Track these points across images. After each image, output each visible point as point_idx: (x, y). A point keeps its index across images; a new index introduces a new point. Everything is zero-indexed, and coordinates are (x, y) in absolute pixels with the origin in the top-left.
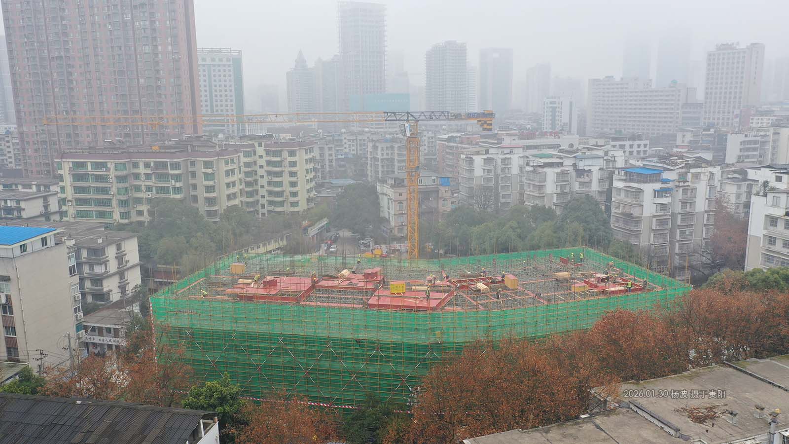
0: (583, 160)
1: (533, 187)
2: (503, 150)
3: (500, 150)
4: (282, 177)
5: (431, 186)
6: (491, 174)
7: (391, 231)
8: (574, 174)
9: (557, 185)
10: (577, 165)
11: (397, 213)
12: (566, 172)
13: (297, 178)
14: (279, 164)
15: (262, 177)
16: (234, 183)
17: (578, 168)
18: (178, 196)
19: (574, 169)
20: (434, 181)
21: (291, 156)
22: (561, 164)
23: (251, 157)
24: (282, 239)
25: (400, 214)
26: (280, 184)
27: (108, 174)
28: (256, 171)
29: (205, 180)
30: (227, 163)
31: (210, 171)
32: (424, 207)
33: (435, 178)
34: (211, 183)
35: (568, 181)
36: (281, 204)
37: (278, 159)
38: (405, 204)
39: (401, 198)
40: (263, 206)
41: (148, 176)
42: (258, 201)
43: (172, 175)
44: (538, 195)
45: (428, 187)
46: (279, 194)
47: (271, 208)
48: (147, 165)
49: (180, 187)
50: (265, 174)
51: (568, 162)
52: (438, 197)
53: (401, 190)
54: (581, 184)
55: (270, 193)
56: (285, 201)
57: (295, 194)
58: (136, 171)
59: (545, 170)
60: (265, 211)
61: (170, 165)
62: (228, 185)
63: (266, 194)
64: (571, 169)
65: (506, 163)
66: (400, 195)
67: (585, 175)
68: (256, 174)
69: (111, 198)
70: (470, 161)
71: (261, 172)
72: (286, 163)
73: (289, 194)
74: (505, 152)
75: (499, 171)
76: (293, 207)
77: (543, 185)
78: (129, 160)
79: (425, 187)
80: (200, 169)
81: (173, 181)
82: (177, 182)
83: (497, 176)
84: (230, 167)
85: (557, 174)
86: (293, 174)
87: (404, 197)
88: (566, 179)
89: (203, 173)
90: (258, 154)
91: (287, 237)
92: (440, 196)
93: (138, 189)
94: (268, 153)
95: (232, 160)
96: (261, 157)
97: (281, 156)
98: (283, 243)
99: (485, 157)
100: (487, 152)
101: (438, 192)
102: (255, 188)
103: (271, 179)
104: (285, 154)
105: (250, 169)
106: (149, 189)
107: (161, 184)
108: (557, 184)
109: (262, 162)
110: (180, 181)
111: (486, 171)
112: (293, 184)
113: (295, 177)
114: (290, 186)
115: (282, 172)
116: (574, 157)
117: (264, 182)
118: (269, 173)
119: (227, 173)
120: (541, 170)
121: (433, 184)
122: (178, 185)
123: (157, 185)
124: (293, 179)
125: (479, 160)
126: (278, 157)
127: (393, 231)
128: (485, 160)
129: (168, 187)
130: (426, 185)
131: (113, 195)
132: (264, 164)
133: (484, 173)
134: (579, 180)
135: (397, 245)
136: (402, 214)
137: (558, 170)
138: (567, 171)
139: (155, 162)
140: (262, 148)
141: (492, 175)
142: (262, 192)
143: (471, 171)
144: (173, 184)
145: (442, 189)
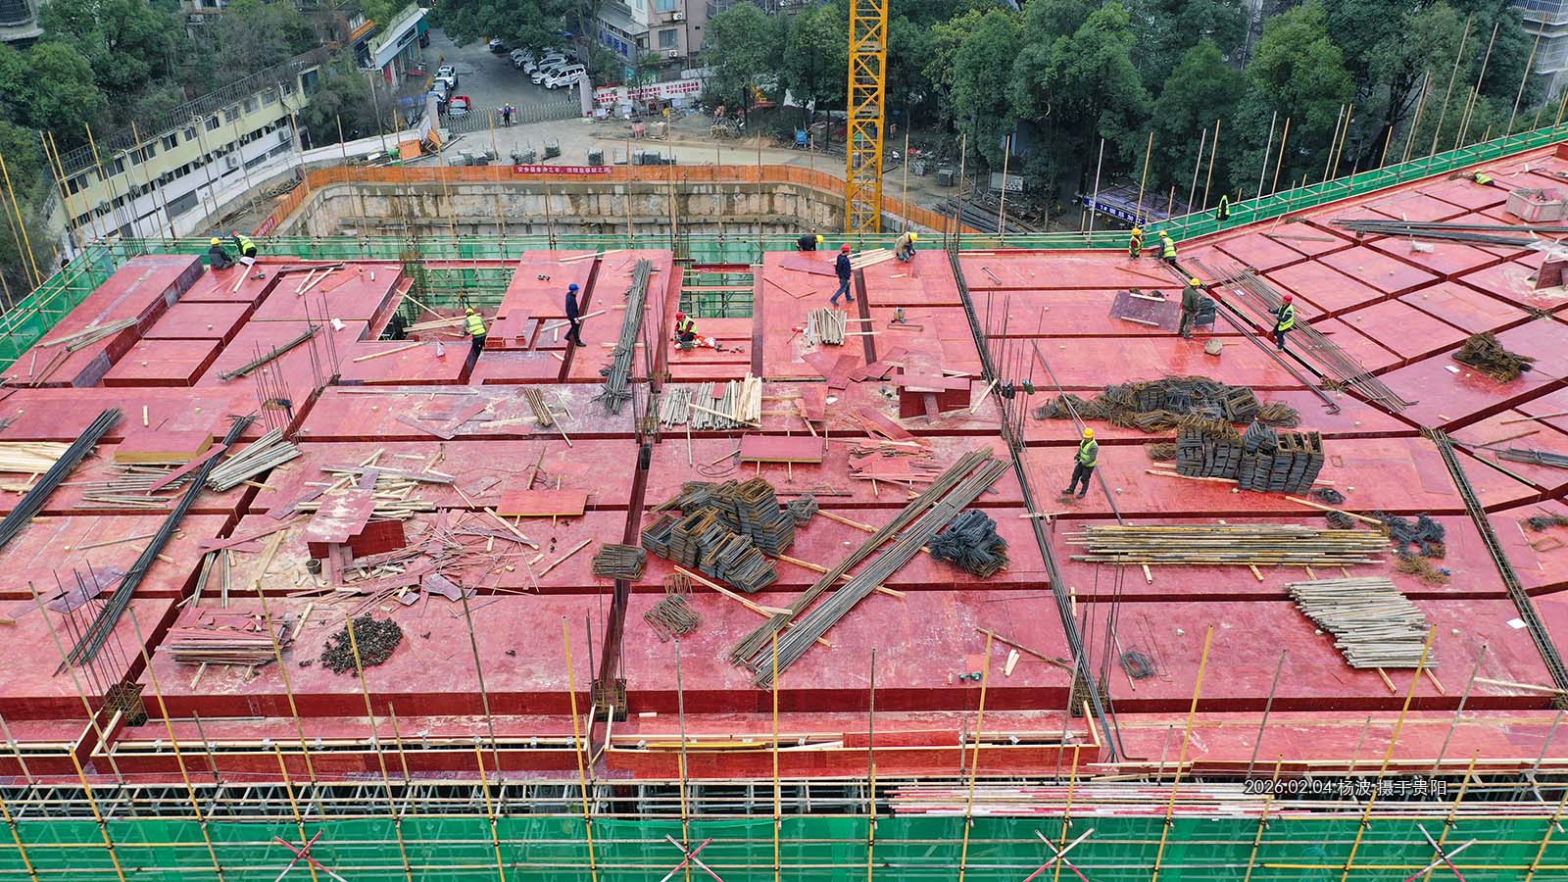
24: (290, 88)
127: (645, 41)
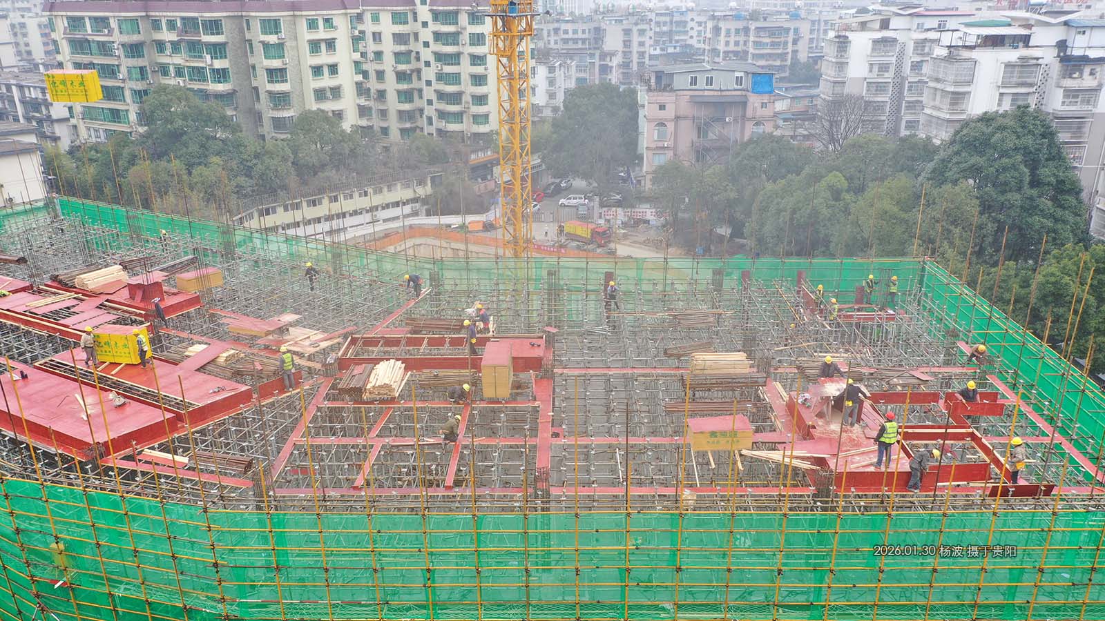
0: (1088, 32)
1: (942, 97)
2: (921, 20)
3: (917, 20)
4: (459, 64)
5: (727, 93)
6: (886, 75)
7: (639, 182)
8: (1056, 67)
9: (1001, 94)
10: (1069, 44)
11: (653, 145)
12: (1034, 62)
13: (486, 69)
14: (453, 38)
15: (428, 64)
16: (333, 69)
17: (1068, 53)
18: (221, 87)
19: (1058, 56)
20: (739, 81)
21: (473, 24)
22: (1025, 40)
23: (406, 23)
25: (657, 148)
26: (455, 79)
27: (111, 39)
28: (418, 53)
29: (266, 58)
30: (312, 24)
31: (272, 39)
32: (711, 136)
33: (742, 74)
34: (276, 64)
35: (1031, 85)
36: (458, 117)
37: (450, 29)
38: (671, 126)
39: (662, 114)
40: (430, 120)
41: (176, 46)
42: (421, 111)
43: (208, 45)
44: (948, 116)
45: (724, 93)
46: (456, 98)
47: (442, 125)
48: (171, 25)
49: (224, 70)
50: (431, 59)
51: (1045, 39)
52: (744, 116)
53: (665, 98)
54: (1071, 94)
55: (441, 96)
56: (465, 112)
57: (481, 100)
58: (158, 36)
59: (974, 54)
60: (433, 130)
61: (202, 24)
62: (317, 70)
63: (434, 97)
64: (1049, 57)
65: (927, 50)
66: (662, 107)
67: (1087, 70)
68: (418, 59)
69: (122, 85)
70: (842, 43)
71: (426, 55)
72: (465, 38)
73: (470, 99)
74: (925, 27)
75: (907, 69)
76: (478, 124)
77: (964, 94)
78: (144, 14)
79: (719, 93)
80: (258, 35)
81: (208, 57)
82: (217, 58)
83: (900, 78)
84: (322, 34)
85: (1008, 65)
86: (477, 60)
87: (669, 113)
88: (1029, 80)
89: (260, 42)
90: (421, 18)
91: (433, 179)
92: (749, 113)
93: (164, 70)
94: (436, 16)
95: (328, 21)
96: (425, 24)
97: (457, 24)
98: (425, 191)
99: (879, 35)
100: (885, 25)
101: (744, 104)
102: (415, 84)
103: (442, 70)
104: (463, 19)
105: (403, 48)
106: (179, 72)
107: (193, 61)
108: (1002, 91)
109: (426, 35)
110: (221, 58)
111: (876, 69)
112: (479, 80)
113: (480, 65)
114: (472, 84)
115: (458, 55)
116: (1066, 23)
117: (429, 74)
118: (439, 57)
119: (315, 46)
120: (966, 54)
121: (736, 87)
122: (218, 64)
123: (188, 64)
124: (479, 70)
125: (861, 43)
126: (450, 24)
127: (643, 182)
128: (875, 42)
129: (203, 68)
130: (721, 90)
131: (124, 80)
132: (430, 39)
133: (871, 71)
134: (1069, 83)
135: (649, 212)
136: (663, 148)
137: (1011, 55)
138: (1037, 59)
139: (183, 19)
140: (427, 8)
141: (888, 77)
142: (429, 93)
143: (841, 66)
144: (209, 61)
145: (754, 100)
